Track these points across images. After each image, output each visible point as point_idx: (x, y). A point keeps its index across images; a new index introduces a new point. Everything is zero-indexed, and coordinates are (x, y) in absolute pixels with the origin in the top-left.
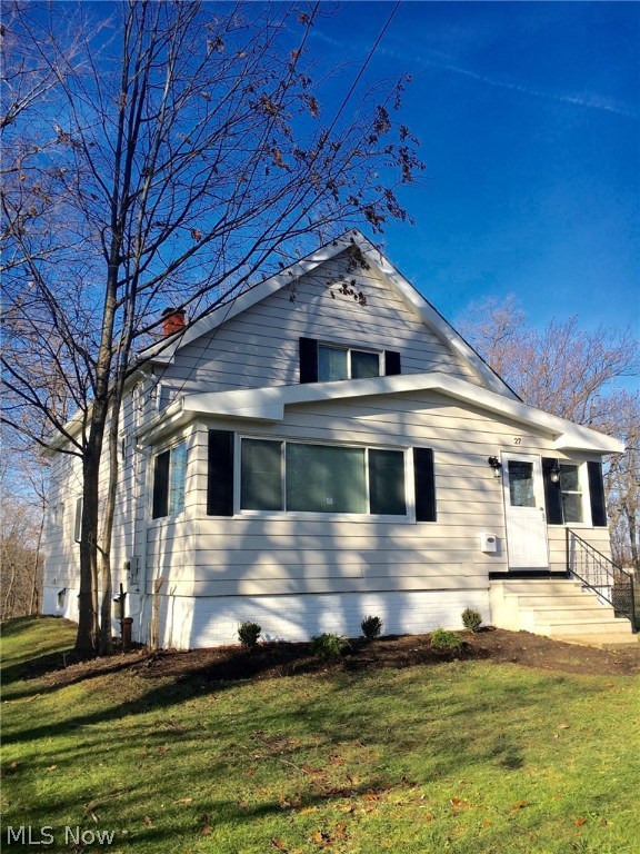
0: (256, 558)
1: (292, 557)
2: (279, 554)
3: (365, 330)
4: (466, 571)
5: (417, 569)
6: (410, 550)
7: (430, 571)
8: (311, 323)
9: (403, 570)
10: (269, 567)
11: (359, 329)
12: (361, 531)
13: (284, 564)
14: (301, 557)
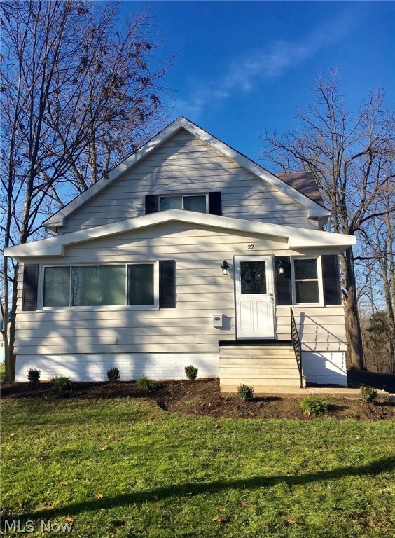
0: (48, 333)
1: (69, 333)
2: (61, 331)
3: (194, 181)
4: (198, 340)
5: (157, 338)
6: (152, 327)
7: (167, 340)
8: (153, 185)
9: (146, 340)
10: (55, 339)
11: (189, 181)
12: (117, 316)
13: (64, 337)
14: (75, 333)
